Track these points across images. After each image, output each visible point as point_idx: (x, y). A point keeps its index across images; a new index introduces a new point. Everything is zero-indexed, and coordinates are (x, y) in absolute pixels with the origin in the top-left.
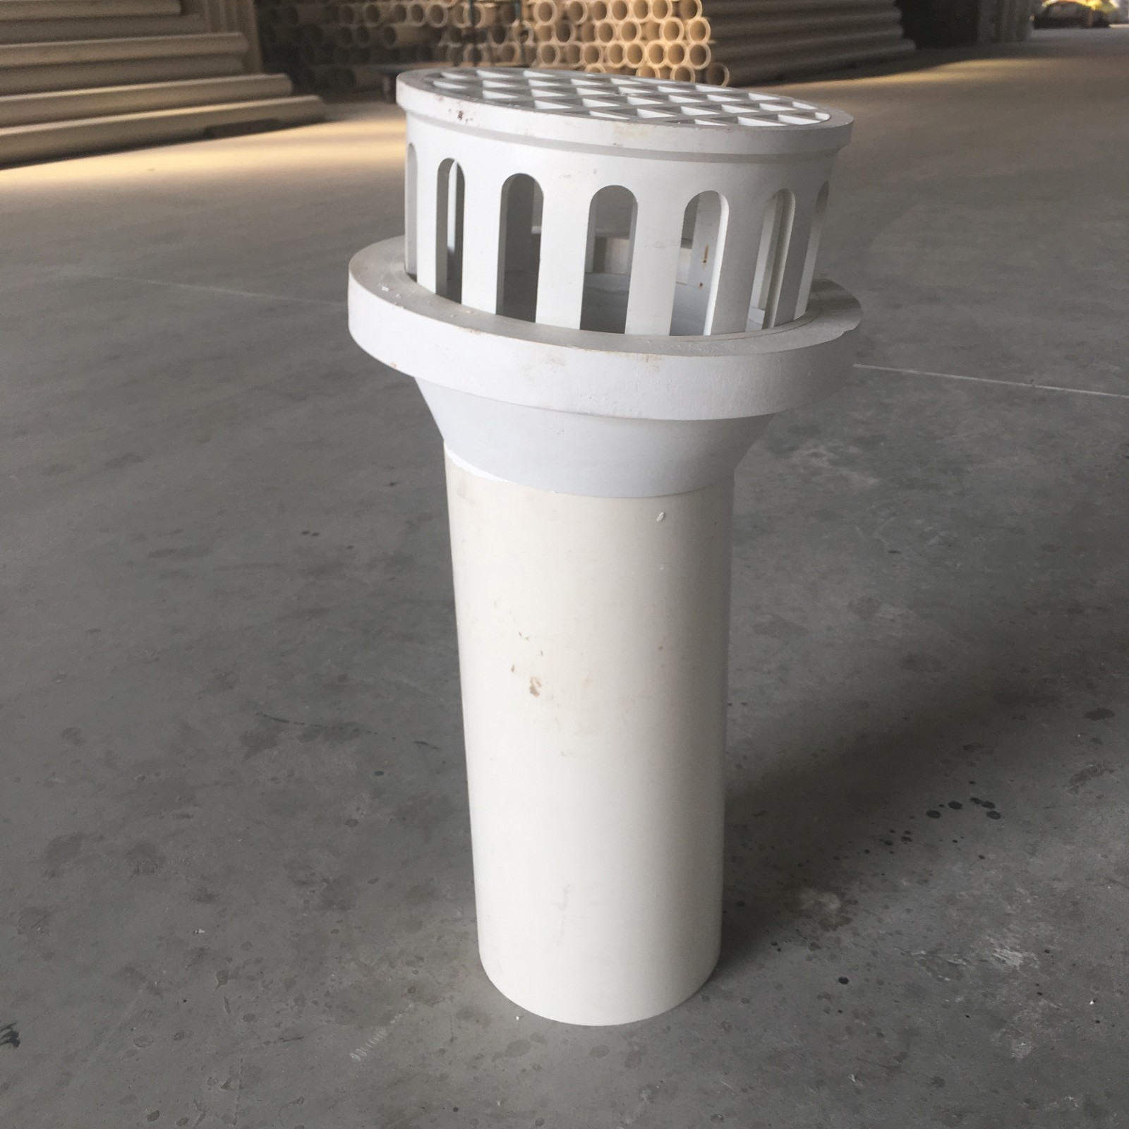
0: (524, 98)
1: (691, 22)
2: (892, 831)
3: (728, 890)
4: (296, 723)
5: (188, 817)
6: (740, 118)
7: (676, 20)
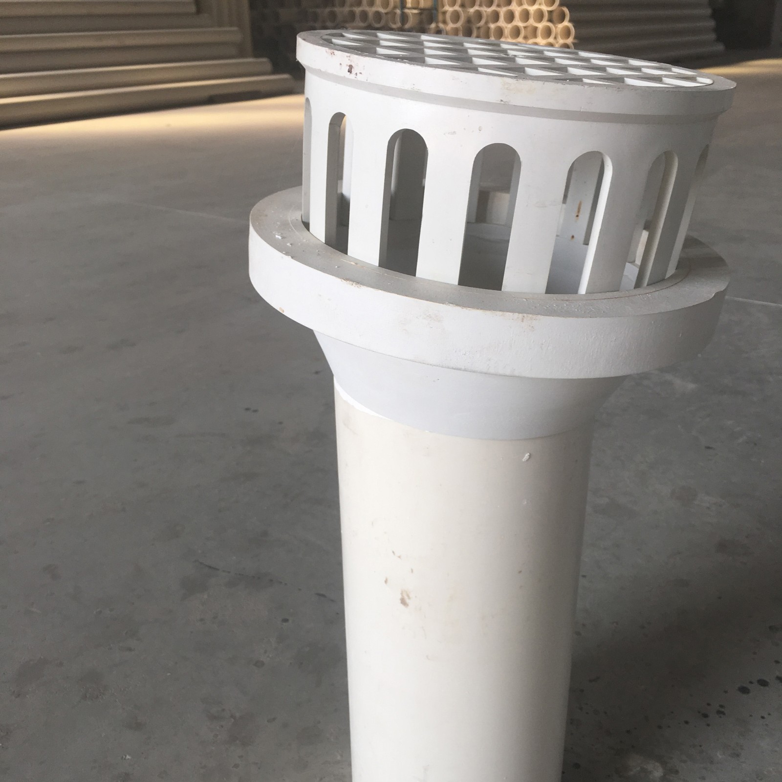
0: (415, 55)
1: (560, 26)
2: (709, 704)
3: (568, 751)
4: (224, 571)
5: (130, 650)
6: (625, 79)
7: (550, 24)
